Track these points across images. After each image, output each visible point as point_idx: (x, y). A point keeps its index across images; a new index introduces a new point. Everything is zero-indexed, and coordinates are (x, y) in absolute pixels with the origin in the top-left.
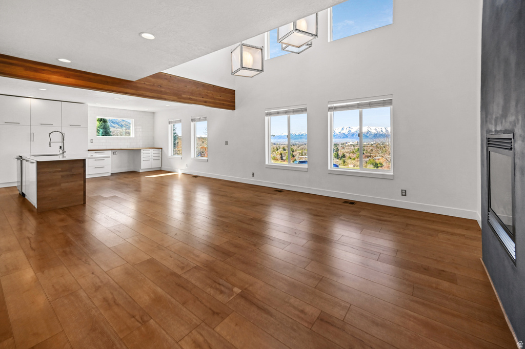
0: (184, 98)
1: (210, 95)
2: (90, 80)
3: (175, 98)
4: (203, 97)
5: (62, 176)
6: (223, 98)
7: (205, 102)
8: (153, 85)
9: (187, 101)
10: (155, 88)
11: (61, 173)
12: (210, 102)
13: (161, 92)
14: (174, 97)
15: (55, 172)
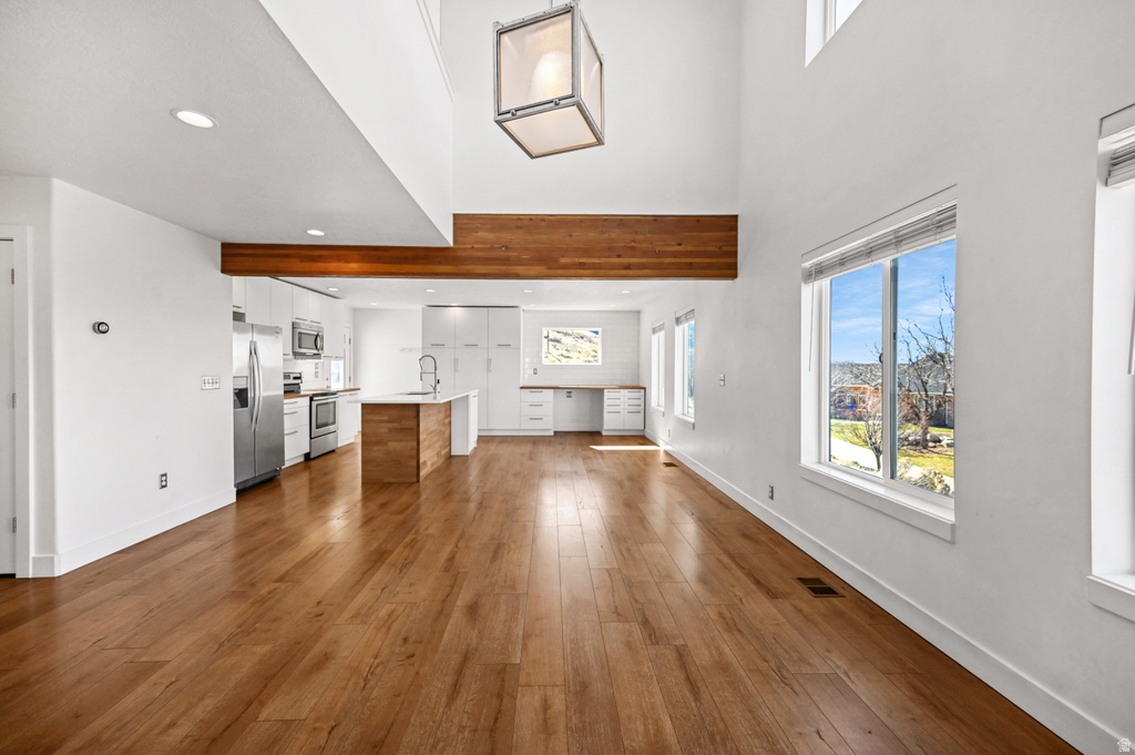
0: (565, 267)
1: (645, 245)
2: (379, 260)
3: (542, 269)
4: (619, 256)
5: (390, 430)
6: (690, 248)
7: (628, 267)
8: (492, 248)
9: (572, 272)
10: (494, 254)
11: (389, 425)
12: (642, 266)
13: (507, 261)
14: (540, 268)
15: (381, 422)
